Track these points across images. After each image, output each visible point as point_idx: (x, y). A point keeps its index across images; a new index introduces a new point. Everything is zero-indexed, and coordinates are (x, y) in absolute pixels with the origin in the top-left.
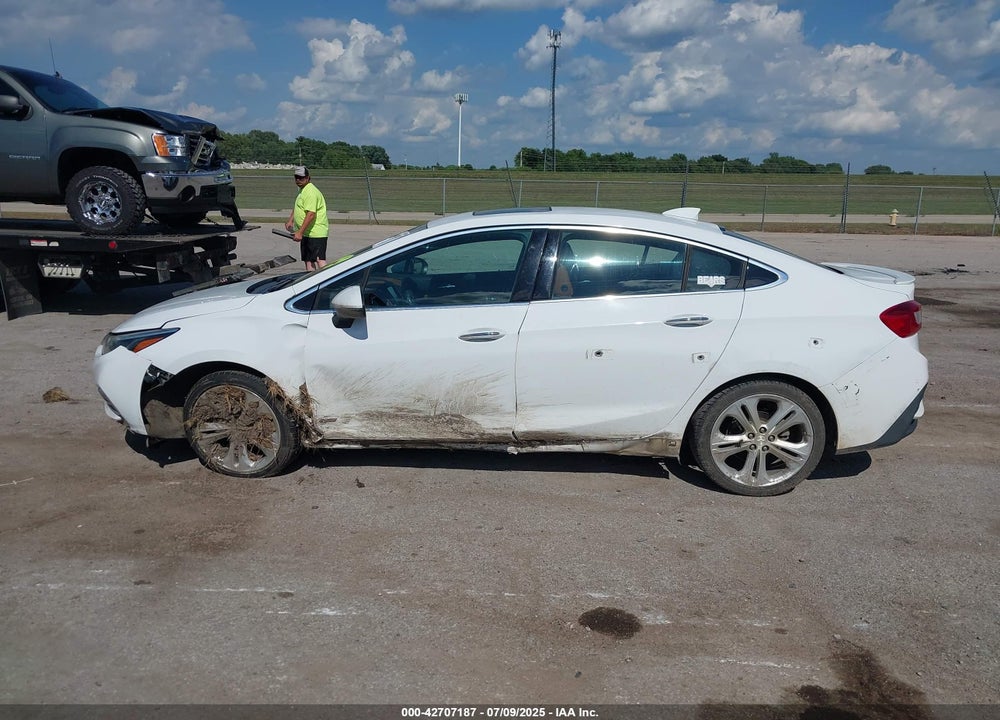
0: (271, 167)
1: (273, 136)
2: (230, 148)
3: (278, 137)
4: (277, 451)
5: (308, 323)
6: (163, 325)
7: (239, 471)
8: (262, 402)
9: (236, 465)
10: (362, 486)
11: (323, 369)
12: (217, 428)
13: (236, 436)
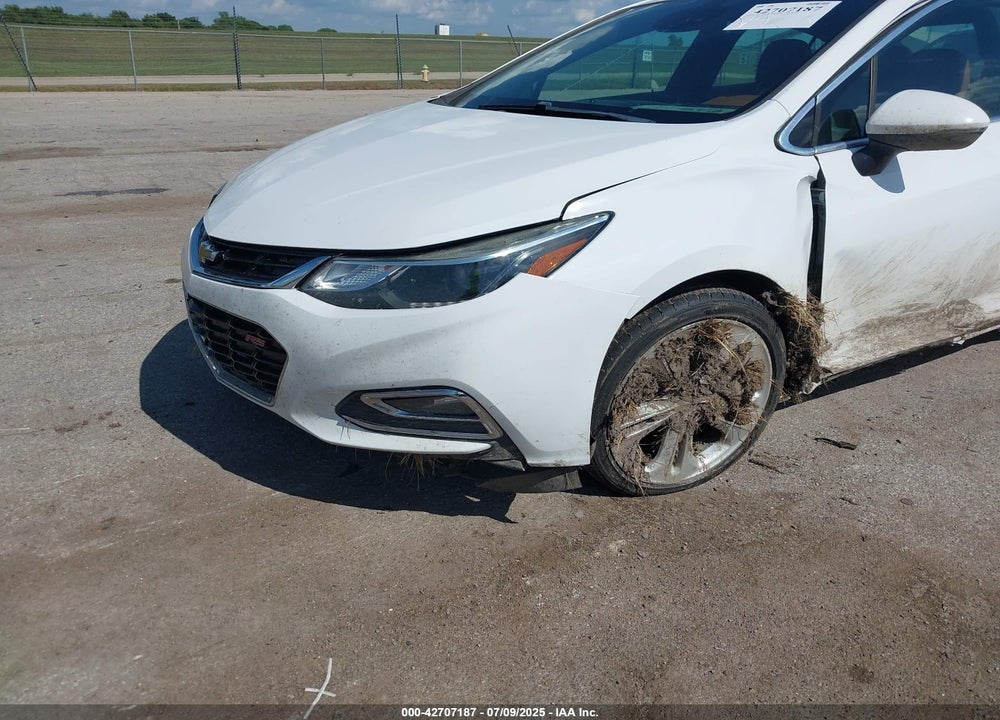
4: (754, 423)
5: (820, 173)
6: (563, 212)
7: (678, 481)
8: (756, 339)
9: (673, 471)
10: (851, 447)
11: (846, 258)
12: (653, 412)
13: (686, 417)
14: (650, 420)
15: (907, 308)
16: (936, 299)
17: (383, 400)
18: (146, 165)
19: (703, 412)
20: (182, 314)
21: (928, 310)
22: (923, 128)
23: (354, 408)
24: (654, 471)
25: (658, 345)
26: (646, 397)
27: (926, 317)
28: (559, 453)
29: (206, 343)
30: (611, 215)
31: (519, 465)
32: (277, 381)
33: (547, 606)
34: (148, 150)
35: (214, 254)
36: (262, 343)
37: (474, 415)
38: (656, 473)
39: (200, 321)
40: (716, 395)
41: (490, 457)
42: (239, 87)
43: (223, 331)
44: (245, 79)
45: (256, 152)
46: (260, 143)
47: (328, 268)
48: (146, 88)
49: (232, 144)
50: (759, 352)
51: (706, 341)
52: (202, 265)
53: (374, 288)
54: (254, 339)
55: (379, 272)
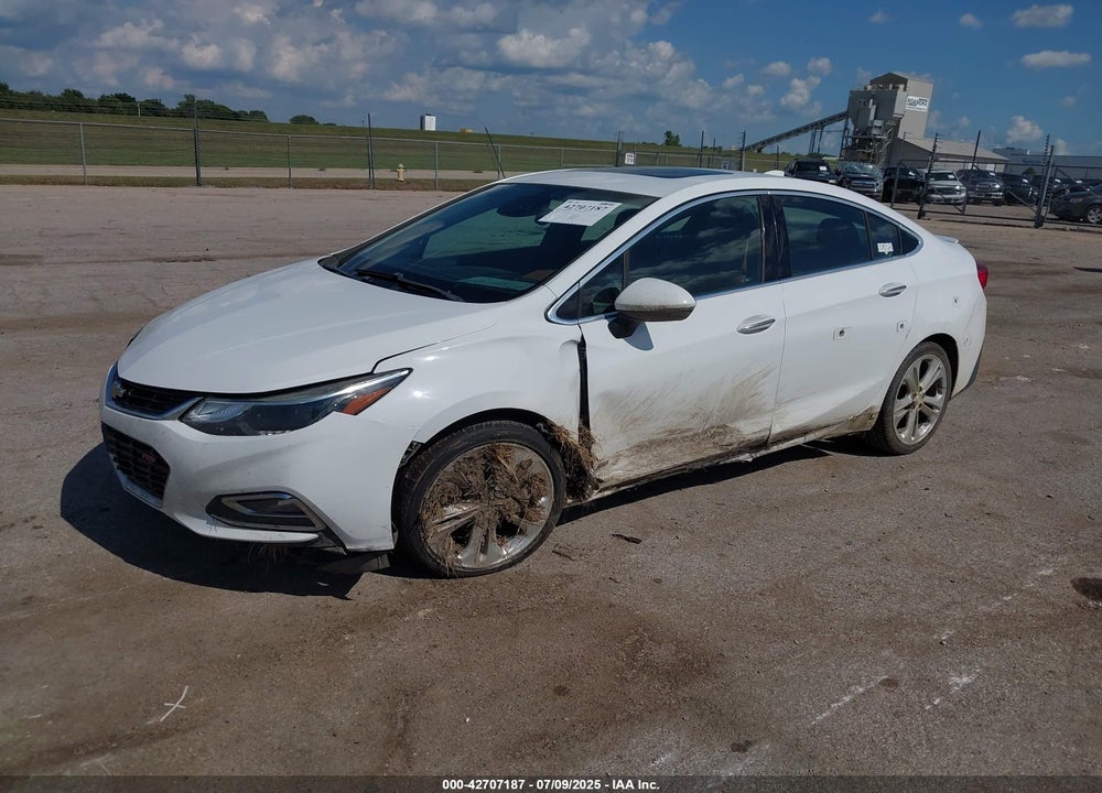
4: (544, 522)
5: (582, 337)
6: (374, 368)
7: (487, 566)
8: (536, 458)
9: (482, 558)
10: (637, 541)
11: (607, 397)
12: (459, 512)
13: (487, 515)
14: (457, 518)
15: (672, 432)
16: (697, 425)
17: (238, 502)
18: (87, 276)
19: (500, 512)
20: (97, 439)
21: (691, 433)
22: (650, 307)
23: (219, 508)
24: (465, 558)
25: (455, 461)
26: (451, 501)
27: (692, 439)
28: (370, 541)
29: (115, 460)
30: (411, 370)
31: (341, 550)
32: (163, 488)
33: (355, 653)
34: (90, 258)
35: (123, 391)
36: (154, 460)
37: (303, 513)
38: (467, 560)
39: (111, 442)
40: (510, 499)
41: (319, 545)
42: (198, 182)
43: (127, 450)
44: (206, 173)
45: (204, 263)
46: (210, 253)
47: (202, 405)
48: (98, 182)
49: (181, 254)
50: (538, 466)
51: (491, 459)
52: (113, 399)
53: (234, 420)
54: (148, 457)
55: (237, 409)
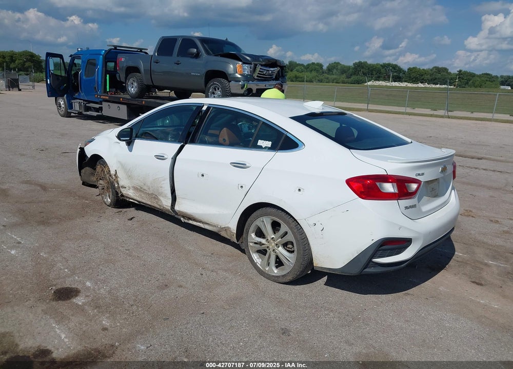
0: (434, 86)
1: (445, 70)
2: (418, 76)
3: (448, 70)
15: (141, 188)
16: (147, 189)
21: (147, 192)
27: (148, 195)
